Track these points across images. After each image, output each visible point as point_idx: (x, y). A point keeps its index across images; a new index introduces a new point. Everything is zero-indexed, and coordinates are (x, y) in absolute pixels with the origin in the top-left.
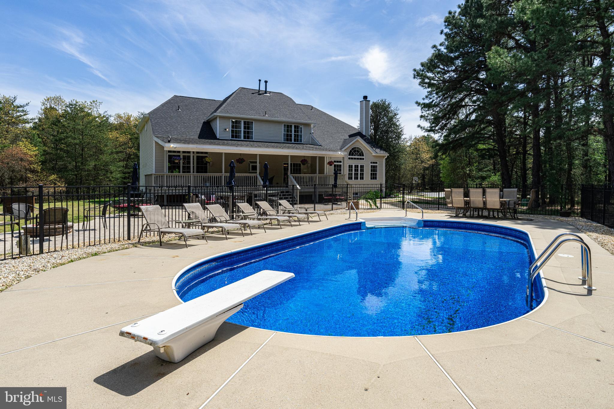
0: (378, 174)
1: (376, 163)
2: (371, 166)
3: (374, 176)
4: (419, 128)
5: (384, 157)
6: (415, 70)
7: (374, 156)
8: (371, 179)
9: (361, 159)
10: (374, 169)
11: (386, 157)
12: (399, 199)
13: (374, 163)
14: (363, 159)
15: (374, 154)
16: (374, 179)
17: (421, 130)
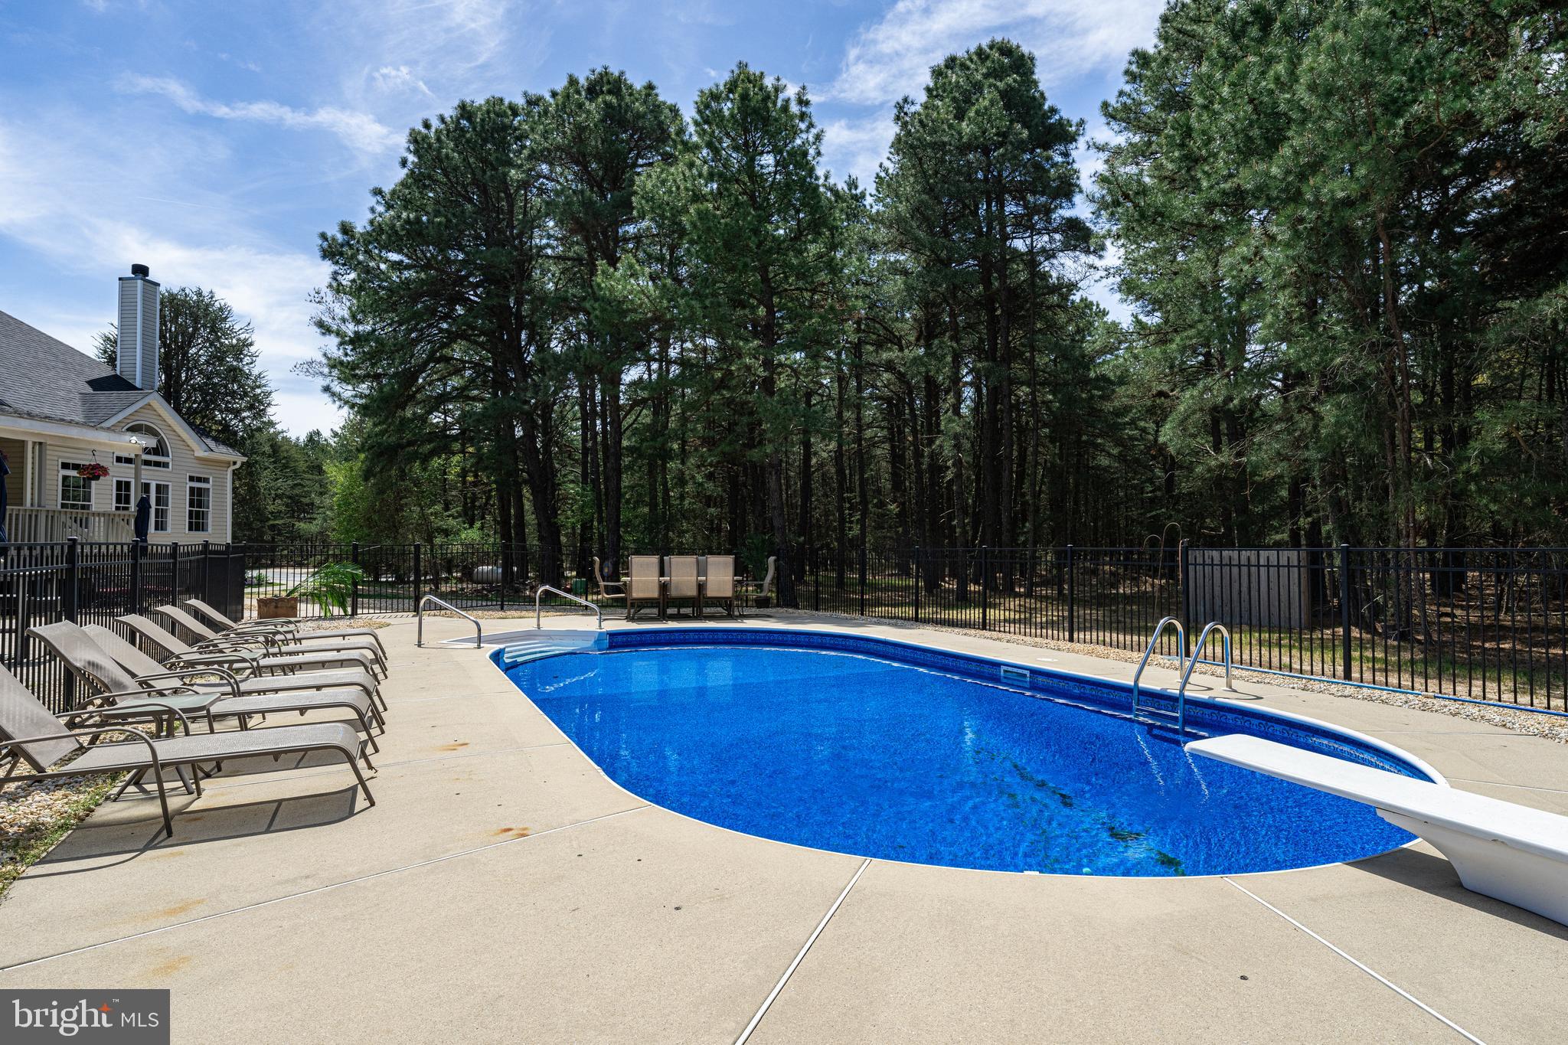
0: (210, 516)
1: (206, 480)
2: (192, 489)
3: (197, 522)
4: (326, 396)
5: (228, 464)
6: (323, 236)
7: (198, 459)
8: (190, 529)
9: (157, 464)
10: (198, 498)
11: (238, 466)
12: (269, 589)
13: (199, 480)
14: (166, 465)
15: (200, 453)
16: (197, 529)
17: (330, 399)
